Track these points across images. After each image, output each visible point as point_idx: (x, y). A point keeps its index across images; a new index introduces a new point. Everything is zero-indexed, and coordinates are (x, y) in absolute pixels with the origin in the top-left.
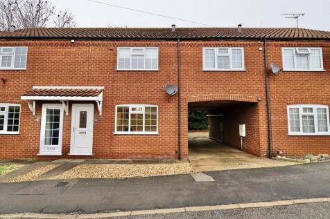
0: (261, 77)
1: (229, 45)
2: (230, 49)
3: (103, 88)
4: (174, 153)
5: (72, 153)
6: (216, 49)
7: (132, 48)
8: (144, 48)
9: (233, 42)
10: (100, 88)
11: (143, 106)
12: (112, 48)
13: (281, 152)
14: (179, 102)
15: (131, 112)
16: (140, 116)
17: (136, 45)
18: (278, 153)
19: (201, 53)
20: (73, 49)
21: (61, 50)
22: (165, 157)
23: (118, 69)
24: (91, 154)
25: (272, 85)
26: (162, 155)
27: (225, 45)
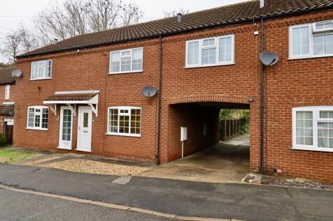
0: (256, 70)
1: (215, 35)
2: (217, 39)
3: (98, 91)
4: (154, 157)
5: (78, 149)
6: (201, 41)
7: (121, 51)
8: (130, 50)
9: (220, 30)
10: (95, 92)
11: (129, 108)
12: (105, 53)
13: (279, 171)
14: (160, 104)
15: (120, 114)
16: (127, 118)
17: (123, 48)
18: (275, 171)
19: (184, 48)
20: (79, 58)
21: (72, 60)
22: (146, 160)
23: (110, 73)
24: (89, 150)
25: (271, 80)
26: (144, 158)
27: (211, 35)
